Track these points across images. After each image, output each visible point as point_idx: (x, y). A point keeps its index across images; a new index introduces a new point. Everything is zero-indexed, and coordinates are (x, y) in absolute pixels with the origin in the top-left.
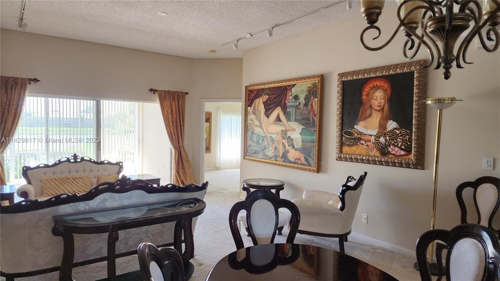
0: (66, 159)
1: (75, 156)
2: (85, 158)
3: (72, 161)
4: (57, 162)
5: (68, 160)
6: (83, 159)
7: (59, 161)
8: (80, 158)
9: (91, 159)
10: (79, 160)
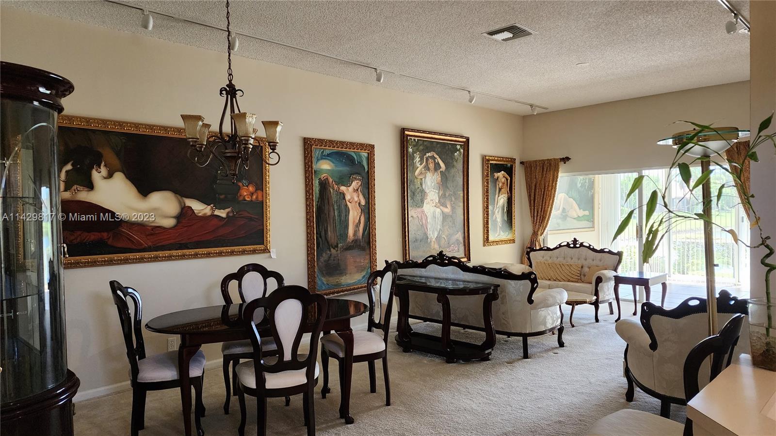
0: (565, 244)
1: (575, 241)
2: (584, 244)
3: (572, 246)
4: (558, 246)
5: (568, 245)
6: (582, 245)
7: (560, 245)
8: (579, 243)
9: (590, 245)
10: (578, 246)
